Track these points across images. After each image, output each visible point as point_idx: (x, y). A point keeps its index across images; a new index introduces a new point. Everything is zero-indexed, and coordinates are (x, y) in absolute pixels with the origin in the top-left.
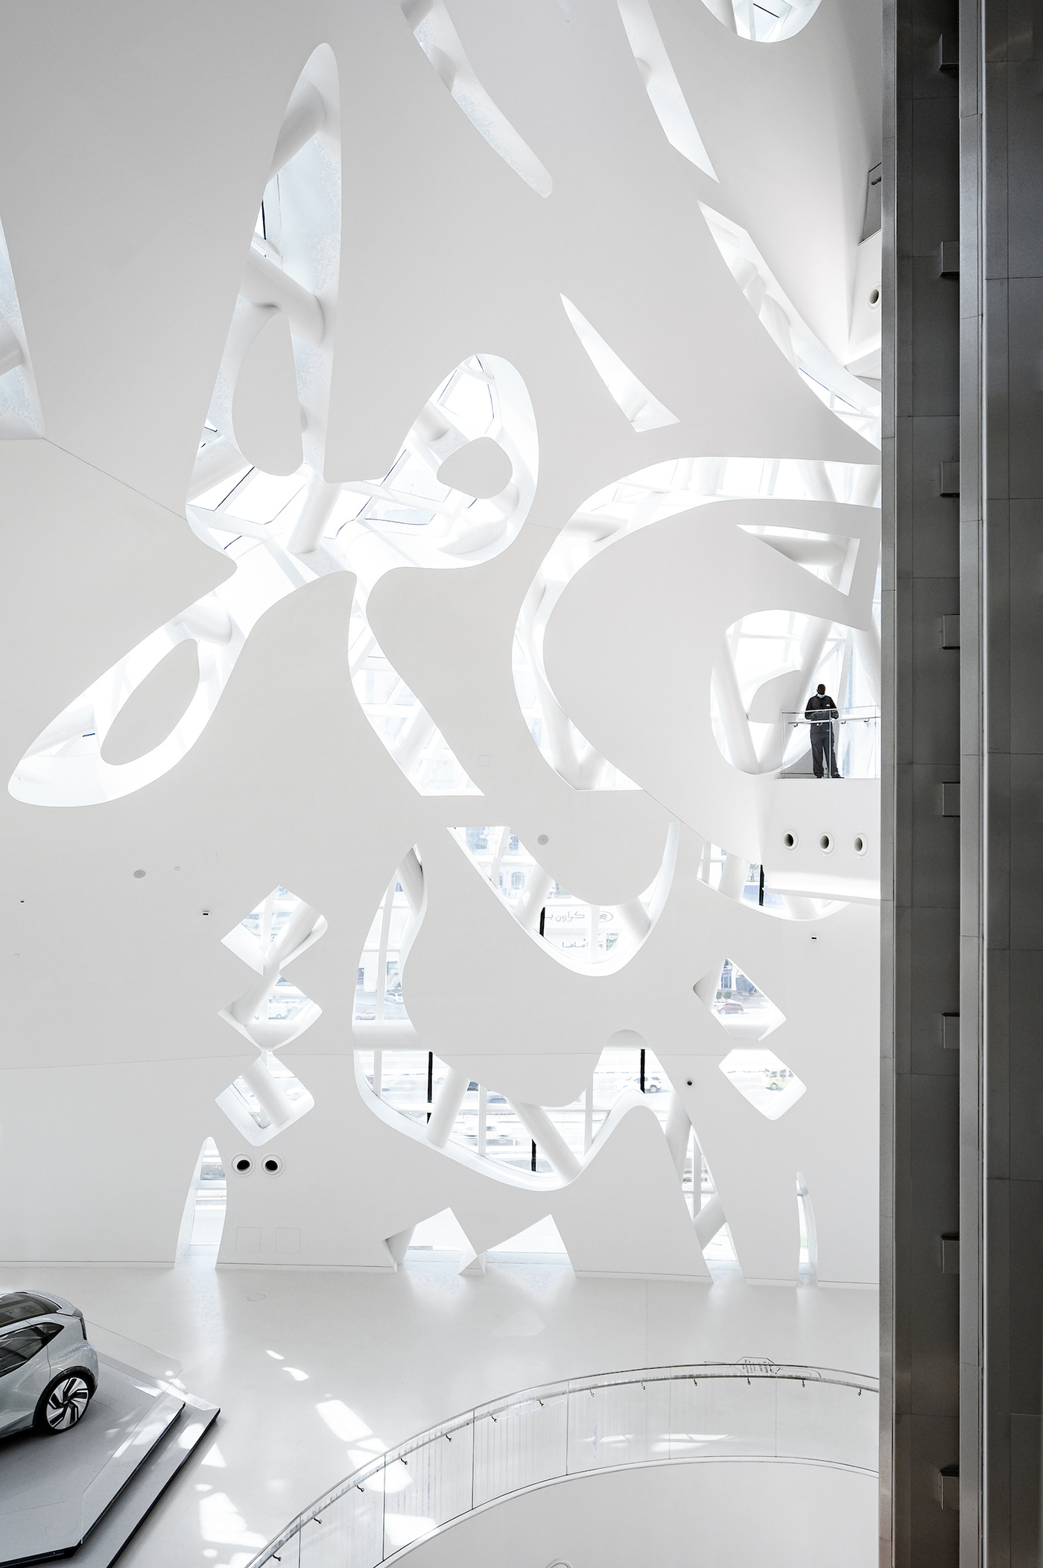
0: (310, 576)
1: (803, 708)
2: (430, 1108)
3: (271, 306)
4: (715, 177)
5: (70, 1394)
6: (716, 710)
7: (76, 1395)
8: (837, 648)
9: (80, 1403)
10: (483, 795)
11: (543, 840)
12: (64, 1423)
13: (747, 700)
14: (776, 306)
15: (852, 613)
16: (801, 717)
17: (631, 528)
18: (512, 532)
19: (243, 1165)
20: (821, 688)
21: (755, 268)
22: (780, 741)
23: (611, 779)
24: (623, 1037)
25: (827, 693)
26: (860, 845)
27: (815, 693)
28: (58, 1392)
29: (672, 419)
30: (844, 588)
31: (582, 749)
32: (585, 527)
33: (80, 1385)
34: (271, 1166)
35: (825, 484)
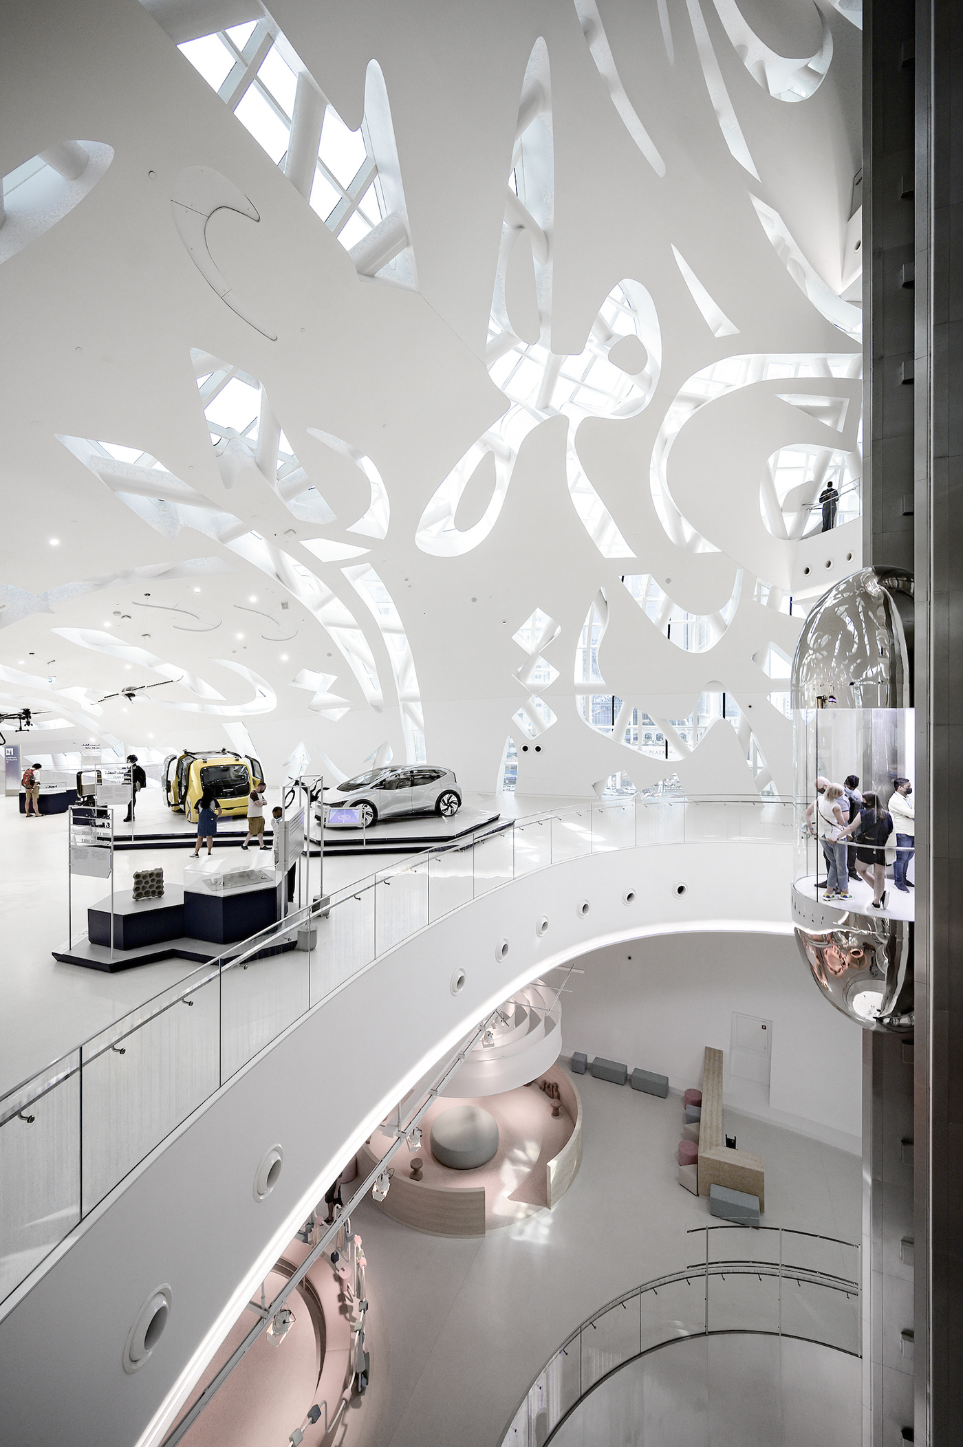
0: (546, 417)
1: (819, 496)
2: (613, 727)
3: (521, 227)
4: (758, 179)
5: (450, 801)
6: (763, 511)
7: (452, 802)
8: (835, 473)
9: (455, 807)
10: (636, 556)
11: (668, 581)
12: (448, 813)
13: (781, 502)
14: (796, 264)
15: (845, 442)
16: (817, 501)
17: (713, 398)
18: (648, 399)
19: (525, 749)
20: (830, 484)
21: (783, 239)
22: (801, 523)
23: (705, 547)
24: (713, 684)
25: (833, 487)
26: (850, 557)
27: (826, 488)
28: (446, 798)
29: (735, 330)
30: (840, 428)
31: (688, 531)
32: (687, 399)
33: (454, 798)
34: (538, 749)
35: (826, 368)
